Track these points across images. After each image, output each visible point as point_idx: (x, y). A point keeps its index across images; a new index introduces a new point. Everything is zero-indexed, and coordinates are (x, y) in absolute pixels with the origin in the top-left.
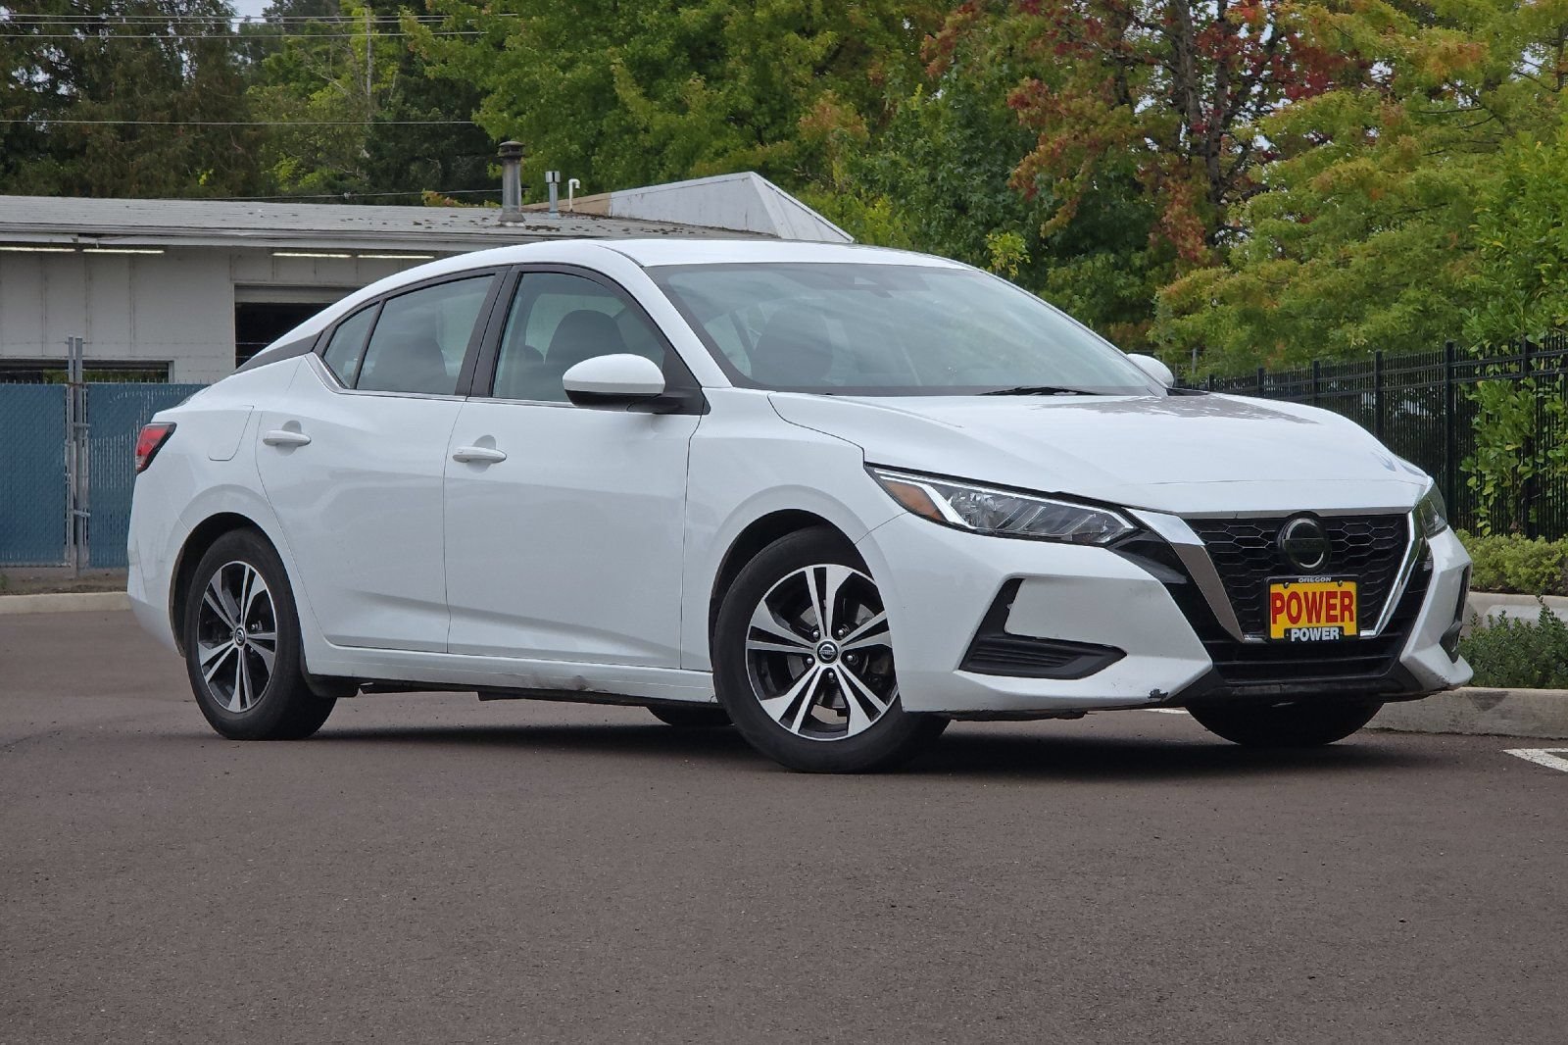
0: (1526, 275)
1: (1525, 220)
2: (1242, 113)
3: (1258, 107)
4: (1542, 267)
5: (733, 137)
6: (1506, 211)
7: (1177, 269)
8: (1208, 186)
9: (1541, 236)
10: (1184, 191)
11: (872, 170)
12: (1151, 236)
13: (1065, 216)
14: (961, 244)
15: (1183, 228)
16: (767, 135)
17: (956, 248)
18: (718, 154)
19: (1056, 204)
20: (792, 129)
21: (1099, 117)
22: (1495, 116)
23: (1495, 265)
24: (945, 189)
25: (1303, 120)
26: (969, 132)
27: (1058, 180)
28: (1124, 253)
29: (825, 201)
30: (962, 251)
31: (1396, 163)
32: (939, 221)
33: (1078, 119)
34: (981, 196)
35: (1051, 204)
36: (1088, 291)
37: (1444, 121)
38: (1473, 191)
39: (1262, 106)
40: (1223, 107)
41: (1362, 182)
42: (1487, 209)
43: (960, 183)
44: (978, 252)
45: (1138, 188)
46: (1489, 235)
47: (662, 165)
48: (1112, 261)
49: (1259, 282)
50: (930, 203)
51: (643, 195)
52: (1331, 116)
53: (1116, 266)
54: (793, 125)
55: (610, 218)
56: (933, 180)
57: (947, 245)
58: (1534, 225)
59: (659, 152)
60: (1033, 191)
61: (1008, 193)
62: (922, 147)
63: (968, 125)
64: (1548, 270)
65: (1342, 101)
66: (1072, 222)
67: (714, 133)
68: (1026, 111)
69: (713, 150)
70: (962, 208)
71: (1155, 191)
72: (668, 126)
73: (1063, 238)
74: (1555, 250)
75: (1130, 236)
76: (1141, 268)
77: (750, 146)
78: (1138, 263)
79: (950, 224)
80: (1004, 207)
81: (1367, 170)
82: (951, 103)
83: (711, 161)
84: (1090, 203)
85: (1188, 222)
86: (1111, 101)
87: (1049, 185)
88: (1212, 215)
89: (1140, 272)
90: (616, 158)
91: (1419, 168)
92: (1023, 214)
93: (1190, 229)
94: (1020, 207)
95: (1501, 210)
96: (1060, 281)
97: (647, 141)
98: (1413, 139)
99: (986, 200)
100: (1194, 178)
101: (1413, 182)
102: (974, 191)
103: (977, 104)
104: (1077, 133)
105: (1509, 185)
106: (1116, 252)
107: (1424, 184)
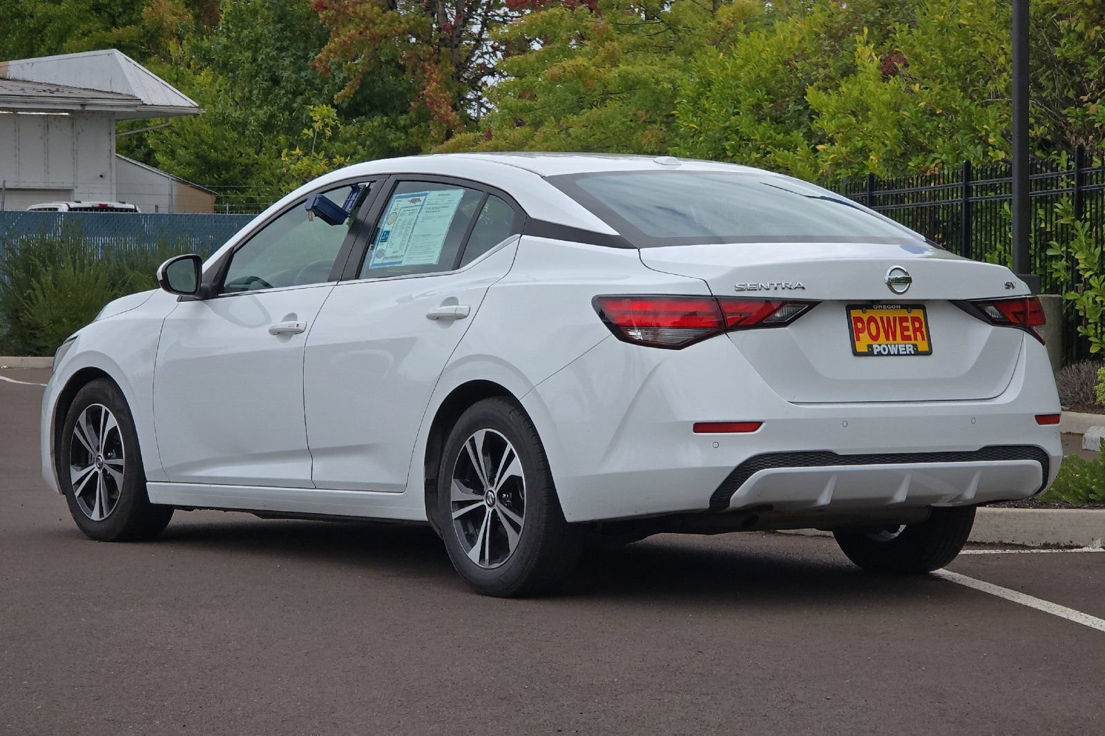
0: (715, 149)
1: (713, 109)
2: (475, 16)
3: (486, 13)
4: (727, 145)
5: (95, 24)
6: (699, 102)
7: (431, 128)
8: (453, 69)
9: (725, 122)
10: (437, 72)
11: (209, 51)
12: (412, 104)
13: (351, 89)
14: (275, 107)
15: (438, 99)
16: (119, 21)
17: (272, 110)
18: (84, 34)
19: (345, 80)
20: (139, 17)
21: (377, 18)
22: (670, 28)
23: (691, 141)
24: (263, 67)
25: (534, 27)
26: (280, 26)
27: (347, 62)
28: (393, 116)
29: (165, 70)
30: (276, 112)
31: (603, 61)
32: (260, 90)
33: (362, 20)
34: (289, 73)
35: (341, 79)
36: (368, 143)
37: (634, 31)
38: (657, 82)
39: (489, 12)
40: (462, 13)
41: (580, 74)
42: (684, 101)
43: (274, 63)
44: (287, 113)
45: (402, 69)
46: (686, 118)
47: (43, 41)
48: (385, 121)
49: (507, 145)
50: (253, 77)
51: (33, 64)
52: (555, 26)
53: (387, 126)
54: (139, 14)
55: (8, 80)
56: (255, 60)
57: (265, 107)
58: (719, 112)
59: (40, 32)
60: (327, 70)
61: (309, 71)
62: (247, 36)
63: (280, 21)
64: (732, 146)
65: (563, 15)
66: (357, 92)
67: (81, 19)
68: (324, 13)
69: (81, 31)
70: (276, 81)
71: (414, 72)
72: (46, 13)
73: (349, 103)
74: (737, 132)
75: (397, 103)
76: (404, 127)
77: (107, 29)
78: (402, 123)
79: (267, 92)
80: (306, 81)
81: (584, 65)
82: (267, 5)
83: (79, 39)
84: (368, 79)
85: (441, 95)
86: (383, 6)
87: (340, 66)
88: (455, 89)
89: (404, 129)
90: (9, 35)
91: (620, 65)
92: (320, 86)
93: (443, 100)
94: (318, 81)
95: (695, 101)
96: (348, 135)
97: (30, 23)
98: (616, 44)
99: (294, 76)
100: (443, 63)
101: (616, 75)
102: (285, 69)
103: (285, 6)
104: (362, 30)
105: (701, 84)
106: (387, 115)
107: (624, 77)
